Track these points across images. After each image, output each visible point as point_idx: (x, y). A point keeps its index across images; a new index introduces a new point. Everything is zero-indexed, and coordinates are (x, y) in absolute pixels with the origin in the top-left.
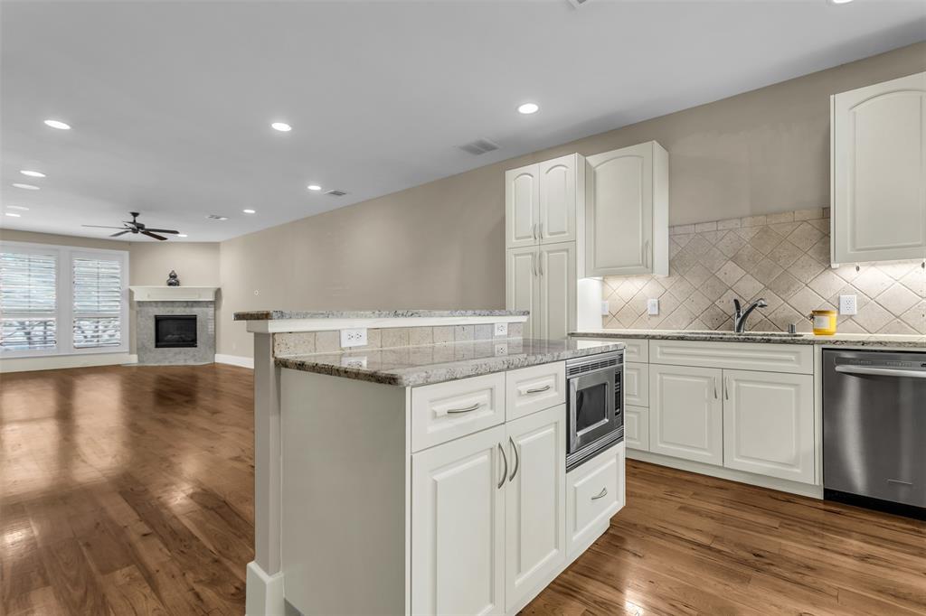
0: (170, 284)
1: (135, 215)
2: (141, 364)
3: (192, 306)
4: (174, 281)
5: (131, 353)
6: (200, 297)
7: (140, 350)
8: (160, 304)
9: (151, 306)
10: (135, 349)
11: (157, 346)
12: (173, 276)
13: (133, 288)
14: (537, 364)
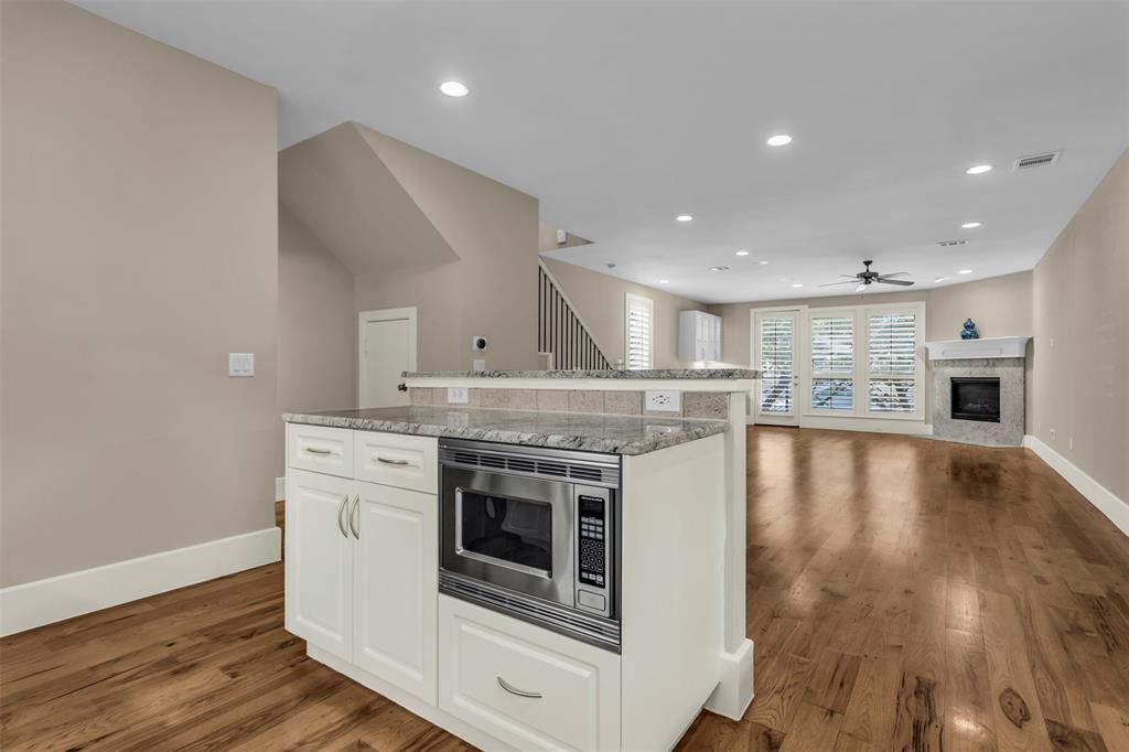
0: (964, 337)
1: (868, 263)
2: (937, 438)
3: (994, 365)
4: (970, 332)
5: (926, 422)
6: (1001, 353)
7: (936, 419)
8: (957, 363)
9: (947, 365)
10: (931, 418)
11: (953, 417)
12: (970, 326)
13: (928, 345)
14: (384, 431)
